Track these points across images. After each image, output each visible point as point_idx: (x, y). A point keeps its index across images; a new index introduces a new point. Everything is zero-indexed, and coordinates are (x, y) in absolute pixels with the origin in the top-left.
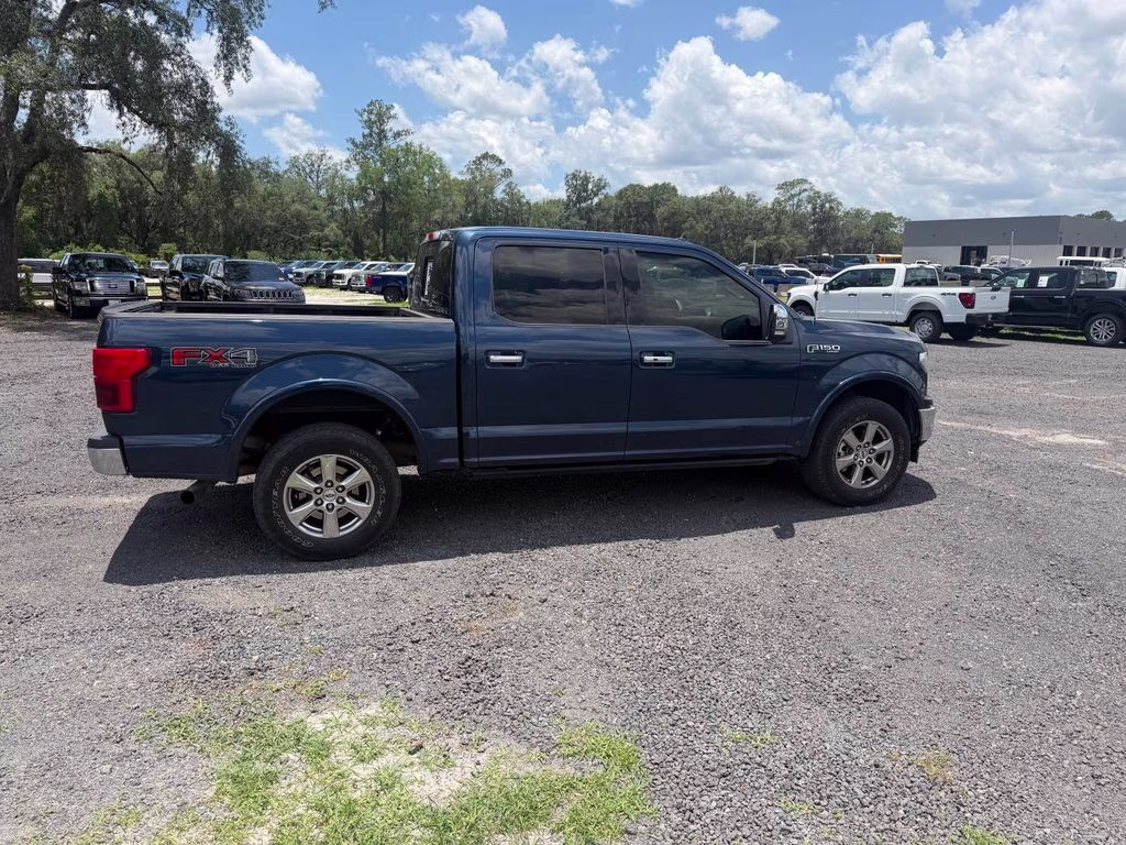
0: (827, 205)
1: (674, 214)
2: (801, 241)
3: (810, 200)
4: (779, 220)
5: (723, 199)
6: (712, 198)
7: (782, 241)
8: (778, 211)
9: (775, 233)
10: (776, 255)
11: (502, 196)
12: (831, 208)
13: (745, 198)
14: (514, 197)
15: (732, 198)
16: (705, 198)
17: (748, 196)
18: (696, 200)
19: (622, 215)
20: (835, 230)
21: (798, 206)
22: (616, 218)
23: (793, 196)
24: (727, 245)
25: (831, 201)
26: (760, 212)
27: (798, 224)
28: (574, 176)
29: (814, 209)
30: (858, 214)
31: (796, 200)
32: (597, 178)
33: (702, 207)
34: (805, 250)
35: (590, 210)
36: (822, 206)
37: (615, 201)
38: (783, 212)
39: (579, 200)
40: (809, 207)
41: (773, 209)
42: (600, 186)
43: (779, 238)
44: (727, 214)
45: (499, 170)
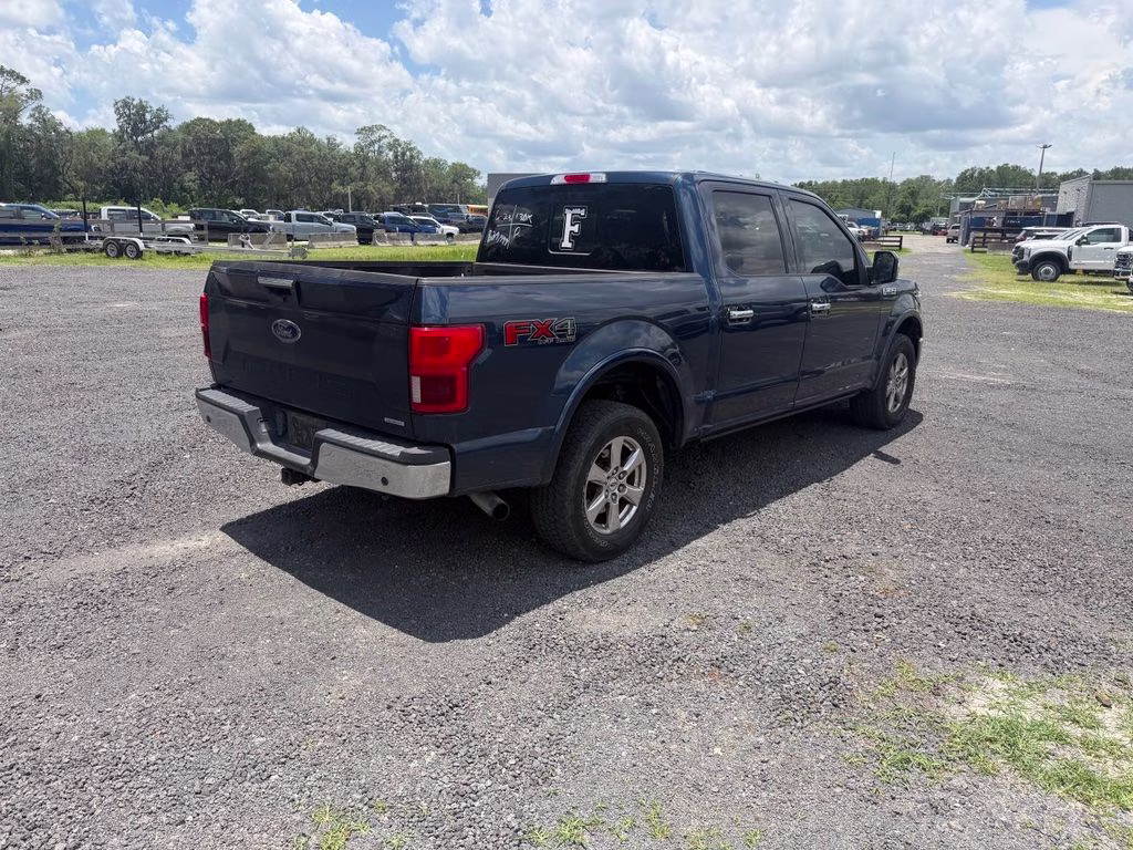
0: (408, 153)
1: (254, 154)
2: (388, 190)
3: (391, 147)
4: (364, 166)
5: (302, 141)
6: (291, 139)
7: (370, 188)
8: (361, 156)
9: (361, 179)
10: (364, 202)
11: (30, 121)
12: (412, 156)
13: (326, 141)
14: (48, 124)
15: (312, 140)
16: (283, 138)
17: (328, 139)
18: (275, 140)
19: (191, 152)
20: (418, 178)
21: (380, 153)
22: (185, 155)
23: (373, 143)
24: (314, 190)
25: (411, 150)
26: (344, 156)
27: (383, 171)
28: (126, 104)
29: (396, 157)
30: (436, 164)
31: (376, 147)
32: (155, 108)
33: (282, 148)
34: (392, 198)
35: (151, 145)
36: (404, 154)
37: (181, 136)
38: (366, 158)
39: (136, 131)
40: (391, 154)
41: (357, 155)
42: (160, 118)
43: (366, 185)
44: (309, 157)
45: (22, 89)
